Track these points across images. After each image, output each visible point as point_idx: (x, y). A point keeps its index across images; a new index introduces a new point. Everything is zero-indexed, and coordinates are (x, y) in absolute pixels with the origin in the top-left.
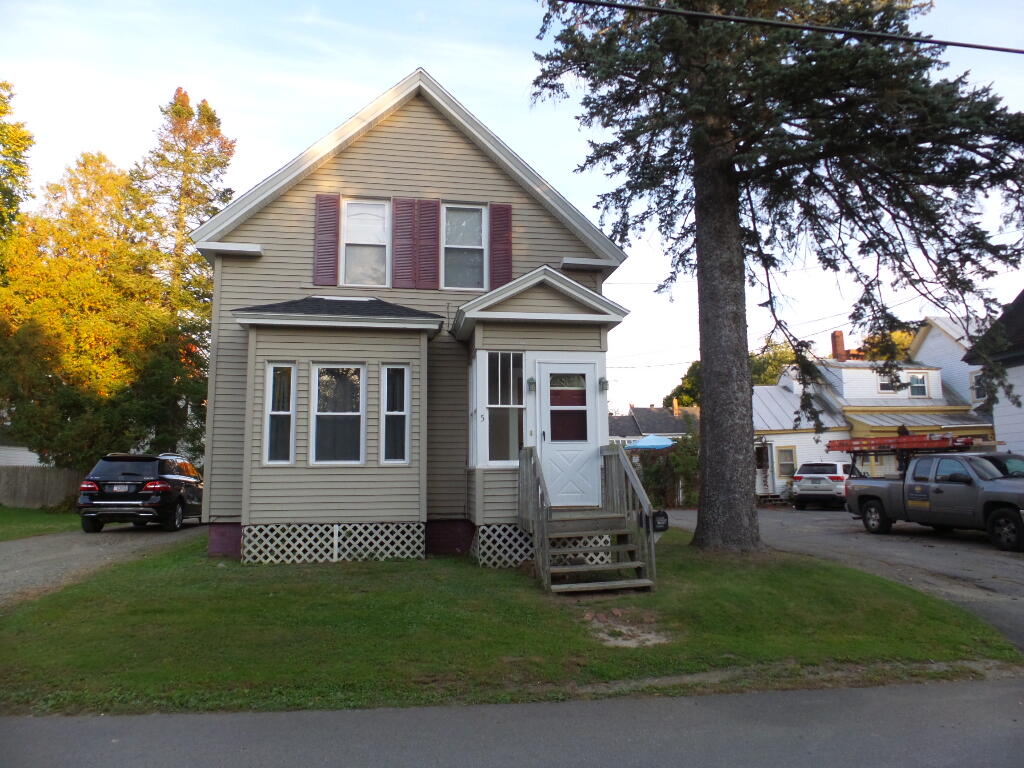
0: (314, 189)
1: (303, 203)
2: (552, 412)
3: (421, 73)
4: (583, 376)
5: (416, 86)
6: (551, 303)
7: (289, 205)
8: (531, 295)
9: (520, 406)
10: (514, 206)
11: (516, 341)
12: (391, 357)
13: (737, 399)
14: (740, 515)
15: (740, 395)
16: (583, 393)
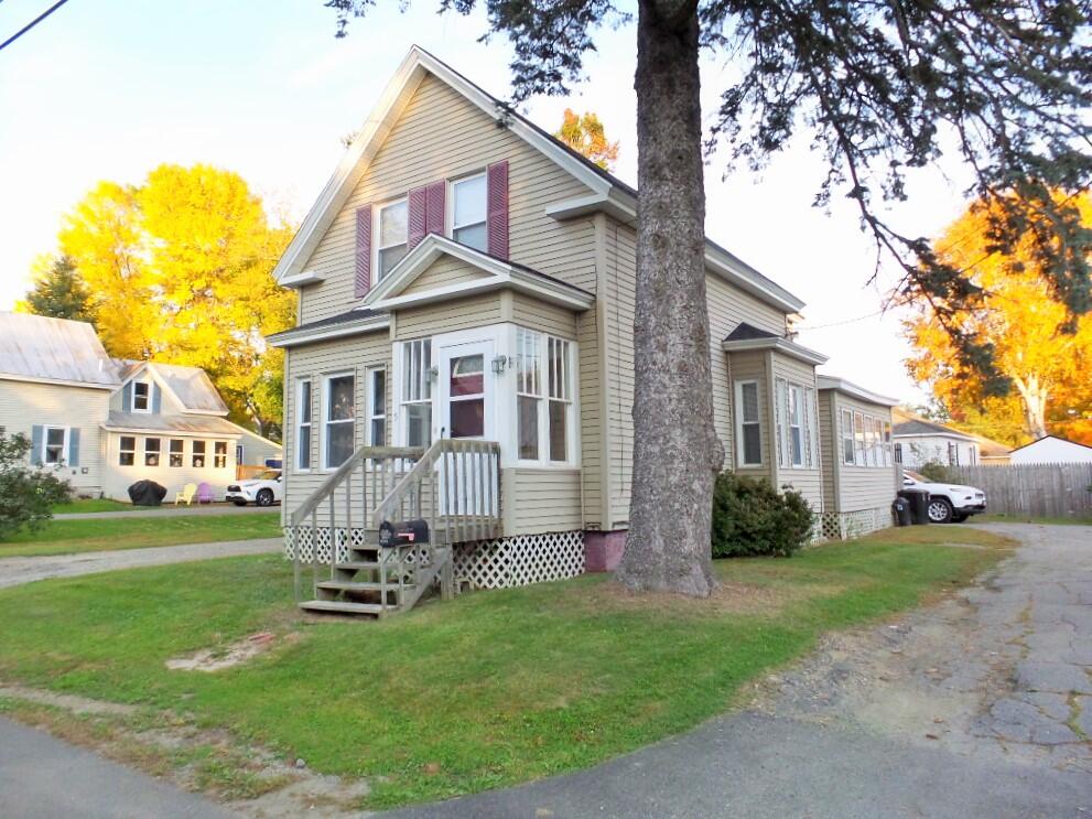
0: (357, 204)
1: (349, 219)
2: (452, 403)
3: (415, 49)
4: (480, 357)
5: (416, 65)
6: (452, 274)
7: (345, 225)
8: (436, 270)
9: (429, 400)
10: (510, 161)
11: (419, 327)
12: (374, 359)
13: (654, 363)
14: (648, 537)
15: (659, 356)
16: (480, 379)
